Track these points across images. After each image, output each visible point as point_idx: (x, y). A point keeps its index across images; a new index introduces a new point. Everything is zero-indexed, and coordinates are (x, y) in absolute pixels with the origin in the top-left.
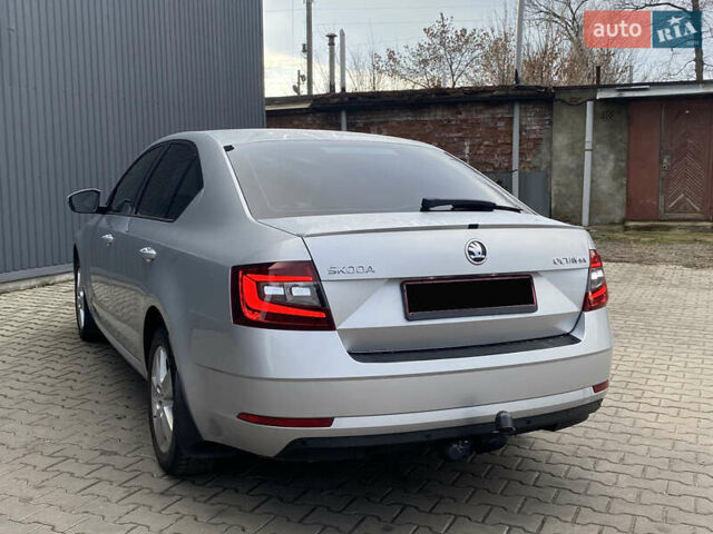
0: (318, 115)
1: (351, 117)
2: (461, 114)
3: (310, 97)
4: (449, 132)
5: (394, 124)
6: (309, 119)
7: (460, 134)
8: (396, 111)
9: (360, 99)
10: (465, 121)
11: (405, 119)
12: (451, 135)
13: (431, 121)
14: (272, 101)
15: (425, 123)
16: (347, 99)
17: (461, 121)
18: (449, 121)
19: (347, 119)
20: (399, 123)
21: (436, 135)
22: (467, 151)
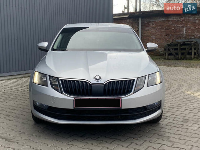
0: (131, 19)
1: (143, 20)
2: (182, 18)
3: (128, 13)
4: (178, 25)
5: (158, 22)
6: (128, 21)
7: (182, 25)
8: (159, 17)
9: (146, 13)
10: (184, 20)
11: (162, 20)
12: (179, 25)
13: (172, 21)
14: (115, 15)
15: (169, 21)
16: (141, 13)
17: (183, 20)
18: (178, 20)
19: (141, 20)
20: (160, 21)
21: (173, 25)
22: (185, 31)
